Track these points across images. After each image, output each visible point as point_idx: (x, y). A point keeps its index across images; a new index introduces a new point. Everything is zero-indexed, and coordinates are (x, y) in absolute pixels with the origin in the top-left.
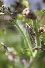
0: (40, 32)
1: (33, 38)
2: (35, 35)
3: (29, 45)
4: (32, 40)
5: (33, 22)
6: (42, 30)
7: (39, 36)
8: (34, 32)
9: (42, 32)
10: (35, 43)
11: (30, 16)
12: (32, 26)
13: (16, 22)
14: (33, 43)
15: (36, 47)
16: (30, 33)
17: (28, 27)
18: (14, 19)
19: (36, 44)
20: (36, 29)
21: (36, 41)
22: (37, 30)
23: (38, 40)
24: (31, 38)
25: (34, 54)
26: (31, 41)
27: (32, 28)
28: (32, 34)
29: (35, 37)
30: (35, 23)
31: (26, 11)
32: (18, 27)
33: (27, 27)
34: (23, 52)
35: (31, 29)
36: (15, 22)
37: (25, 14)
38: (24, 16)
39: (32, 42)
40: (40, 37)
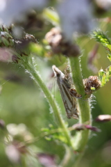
0: (88, 88)
1: (71, 102)
2: (75, 95)
3: (62, 118)
4: (70, 106)
5: (71, 62)
6: (94, 84)
7: (87, 98)
8: (74, 87)
9: (93, 88)
10: (76, 114)
11: (63, 49)
12: (68, 72)
13: (29, 63)
14: (72, 115)
15: (80, 123)
16: (64, 89)
17: (58, 75)
18: (25, 54)
19: (80, 117)
20: (78, 81)
21: (78, 109)
22: (82, 82)
23: (84, 106)
24: (65, 103)
25: (76, 142)
26: (67, 109)
27: (68, 77)
28: (69, 93)
29: (77, 99)
30: (75, 66)
31: (54, 35)
32: (35, 75)
33: (56, 75)
34: (48, 136)
35: (65, 81)
36: (26, 63)
37: (51, 44)
38: (48, 47)
39: (69, 112)
40: (90, 101)
